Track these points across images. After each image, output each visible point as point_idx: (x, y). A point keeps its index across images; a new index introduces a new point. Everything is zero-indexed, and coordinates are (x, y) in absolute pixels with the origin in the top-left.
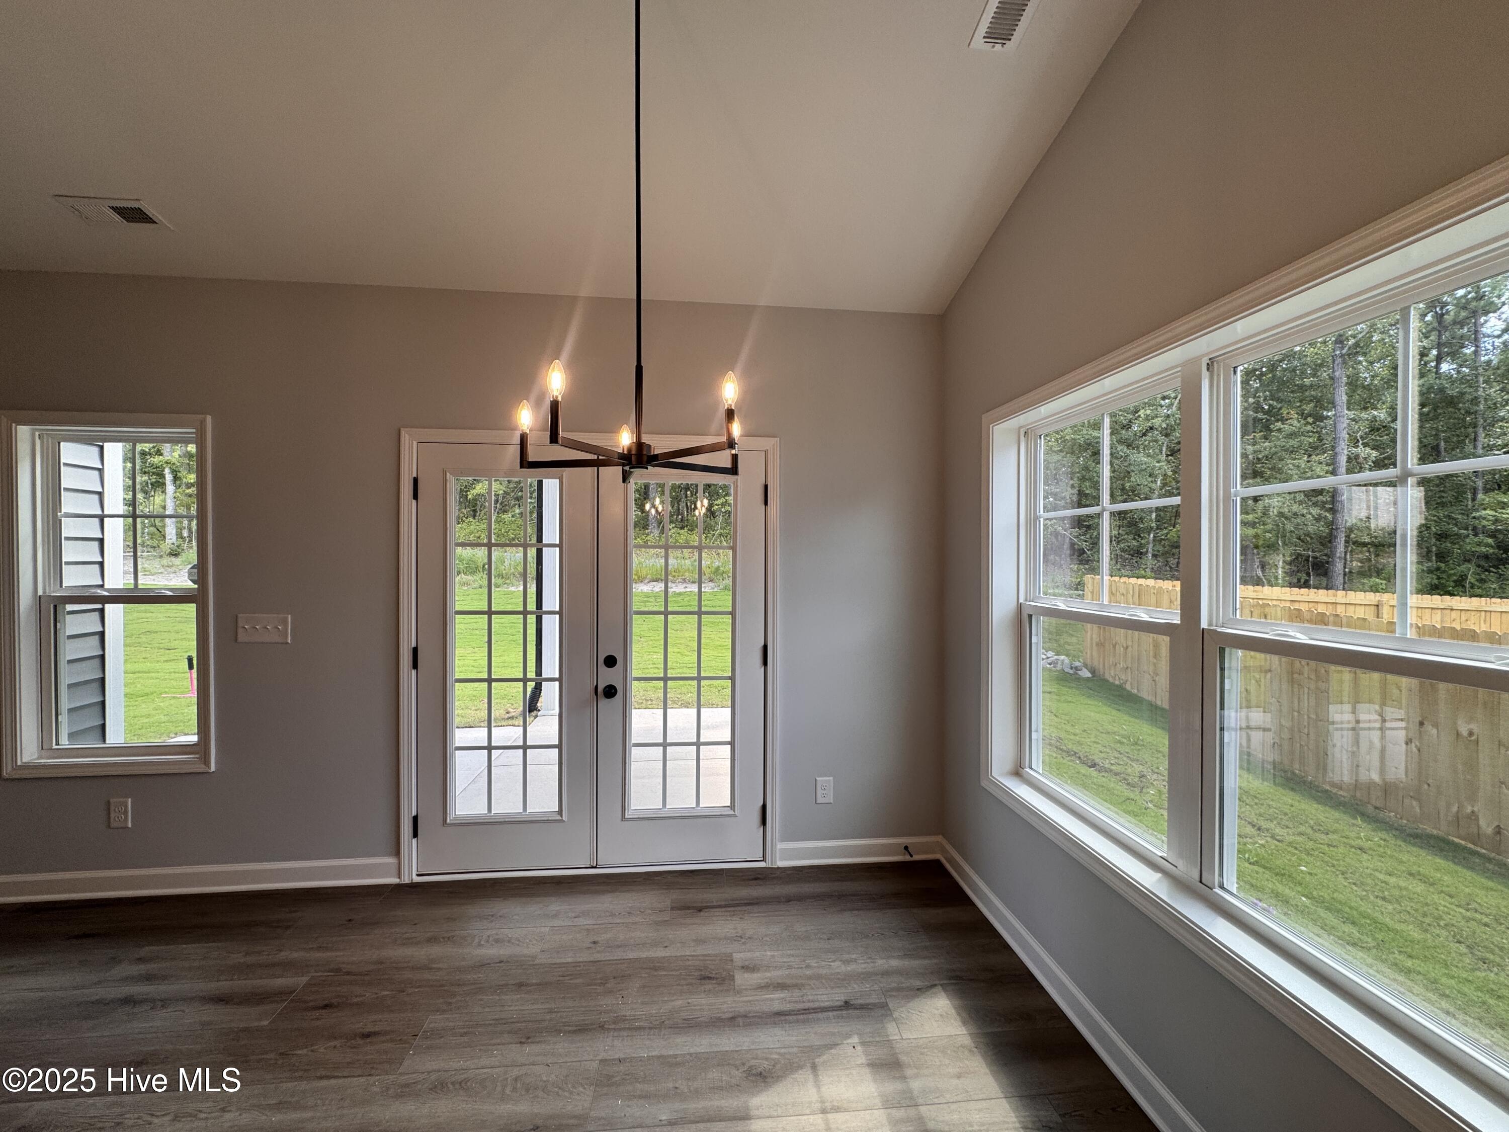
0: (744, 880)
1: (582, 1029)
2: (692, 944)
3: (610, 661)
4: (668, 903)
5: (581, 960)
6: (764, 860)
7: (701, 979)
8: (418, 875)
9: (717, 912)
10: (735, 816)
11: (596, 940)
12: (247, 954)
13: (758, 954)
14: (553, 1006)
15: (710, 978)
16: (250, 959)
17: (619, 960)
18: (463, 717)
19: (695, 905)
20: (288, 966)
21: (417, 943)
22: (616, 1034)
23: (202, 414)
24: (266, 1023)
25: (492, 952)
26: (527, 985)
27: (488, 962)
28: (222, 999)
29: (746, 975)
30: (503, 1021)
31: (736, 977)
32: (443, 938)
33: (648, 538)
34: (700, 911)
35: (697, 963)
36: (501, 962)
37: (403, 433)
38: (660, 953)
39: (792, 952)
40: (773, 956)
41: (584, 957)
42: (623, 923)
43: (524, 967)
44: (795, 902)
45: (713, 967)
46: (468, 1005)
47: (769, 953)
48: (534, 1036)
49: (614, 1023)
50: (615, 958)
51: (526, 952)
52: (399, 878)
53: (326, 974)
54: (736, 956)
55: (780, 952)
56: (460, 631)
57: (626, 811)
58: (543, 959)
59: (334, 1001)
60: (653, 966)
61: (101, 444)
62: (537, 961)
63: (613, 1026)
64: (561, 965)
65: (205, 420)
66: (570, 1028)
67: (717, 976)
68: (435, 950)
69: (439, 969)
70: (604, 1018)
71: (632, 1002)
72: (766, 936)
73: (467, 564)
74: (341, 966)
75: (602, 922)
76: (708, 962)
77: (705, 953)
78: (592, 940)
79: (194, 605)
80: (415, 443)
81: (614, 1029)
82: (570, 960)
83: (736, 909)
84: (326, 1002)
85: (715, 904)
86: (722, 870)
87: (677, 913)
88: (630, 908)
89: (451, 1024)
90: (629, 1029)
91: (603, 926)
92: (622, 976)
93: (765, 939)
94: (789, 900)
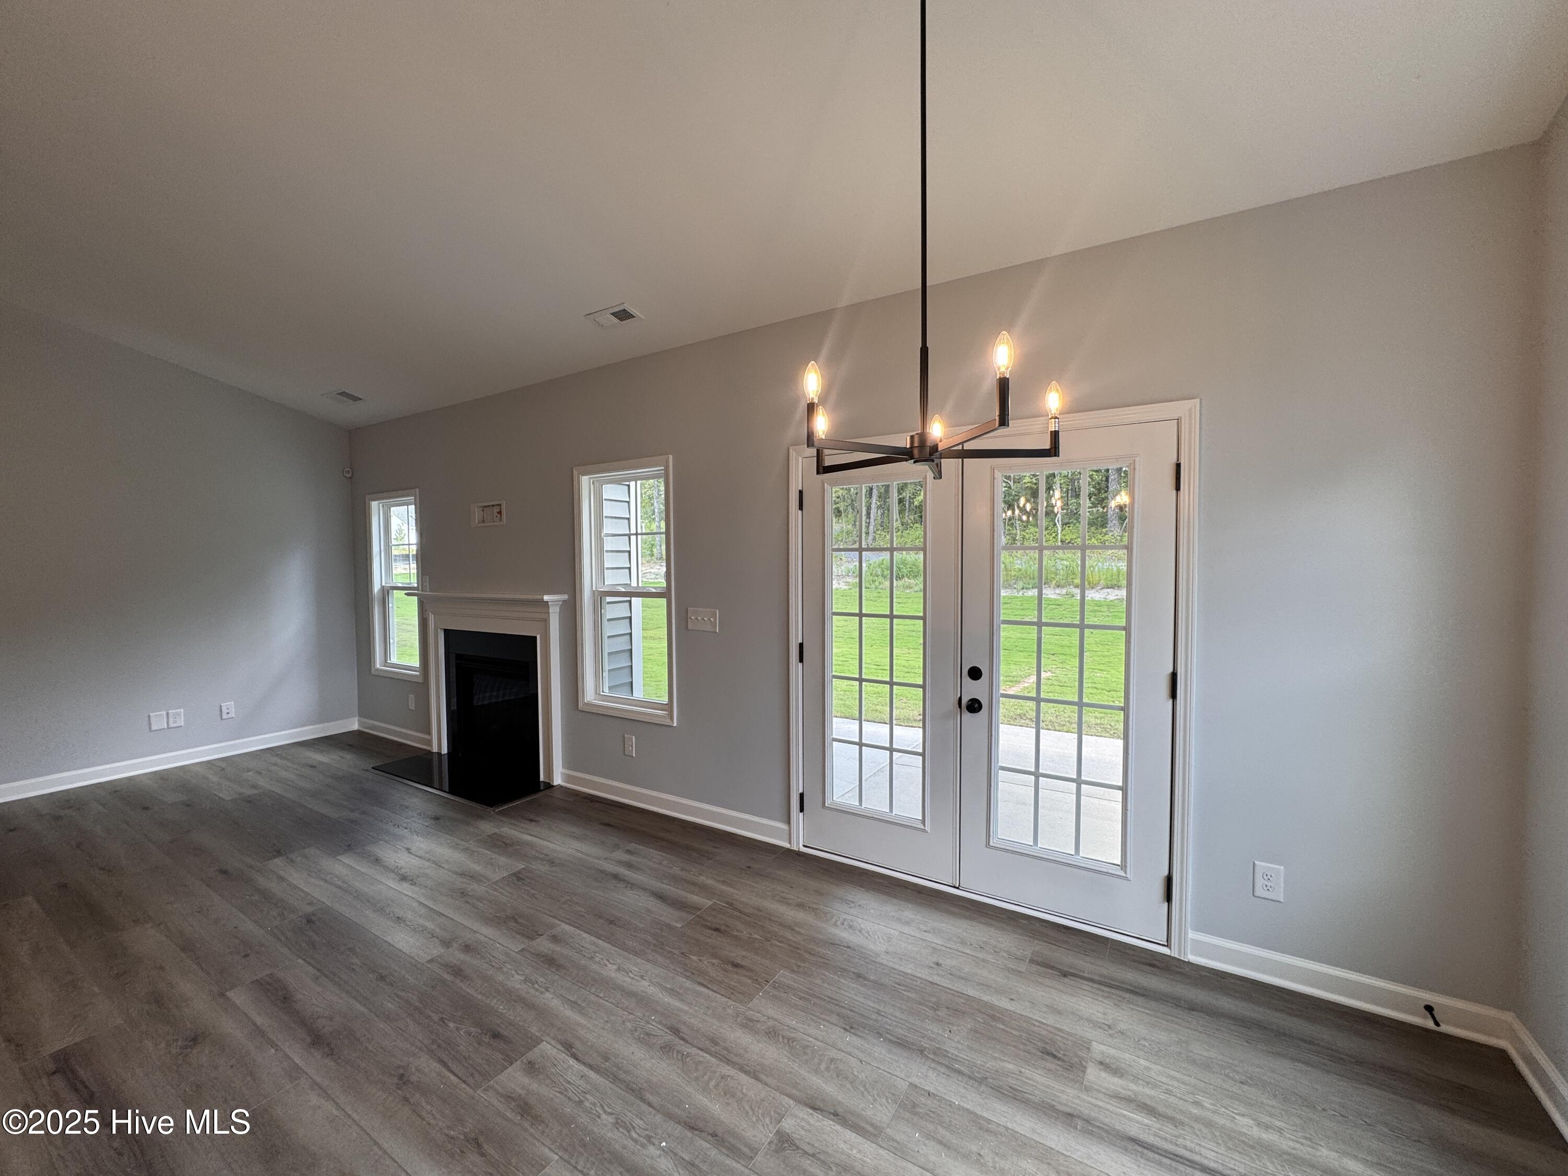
0: (1134, 961)
1: (902, 1044)
2: (1045, 1009)
3: (975, 673)
4: (1028, 953)
5: (920, 975)
6: (1168, 945)
7: (1042, 1052)
8: (804, 846)
9: (1086, 985)
10: (1126, 878)
11: (940, 961)
12: (682, 870)
13: (1127, 1056)
14: (881, 1008)
15: (1054, 1056)
16: (684, 874)
17: (958, 992)
18: (880, 712)
19: (1060, 967)
20: (704, 889)
21: (789, 904)
22: (933, 1065)
23: (666, 454)
24: (679, 925)
25: (844, 935)
26: (865, 978)
27: (838, 943)
28: (661, 897)
29: (1103, 1074)
30: (836, 1002)
31: (1089, 1070)
32: (809, 907)
33: (1106, 537)
34: (1065, 976)
35: (1044, 1033)
36: (849, 947)
37: (791, 451)
38: (1004, 1003)
39: (1178, 1075)
40: (1147, 1068)
41: (923, 974)
42: (972, 956)
43: (866, 960)
44: (1203, 1015)
45: (1062, 1046)
46: (812, 975)
47: (1142, 1061)
48: (858, 1029)
49: (935, 1054)
50: (954, 988)
51: (872, 947)
52: (790, 843)
53: (723, 904)
54: (1097, 1048)
55: (1159, 1067)
56: (899, 632)
57: (991, 838)
58: (885, 960)
59: (723, 928)
60: (993, 1015)
61: (628, 483)
62: (878, 960)
63: (932, 1056)
64: (901, 973)
65: (668, 458)
66: (891, 1038)
67: (1065, 1058)
68: (801, 916)
69: (799, 933)
70: (925, 1043)
71: (958, 1042)
72: (1145, 1039)
73: (910, 568)
74: (734, 902)
75: (950, 946)
76: (1059, 1038)
77: (1058, 1026)
78: (935, 960)
79: (665, 599)
80: (800, 459)
81: (933, 1060)
82: (909, 971)
83: (1113, 991)
84: (718, 927)
85: (1086, 975)
86: (1107, 939)
87: (1035, 968)
88: (984, 942)
89: (796, 985)
90: (947, 1067)
91: (951, 951)
92: (956, 1010)
93: (1142, 1042)
94: (1192, 1008)
